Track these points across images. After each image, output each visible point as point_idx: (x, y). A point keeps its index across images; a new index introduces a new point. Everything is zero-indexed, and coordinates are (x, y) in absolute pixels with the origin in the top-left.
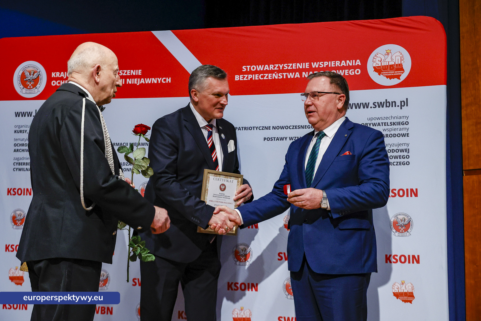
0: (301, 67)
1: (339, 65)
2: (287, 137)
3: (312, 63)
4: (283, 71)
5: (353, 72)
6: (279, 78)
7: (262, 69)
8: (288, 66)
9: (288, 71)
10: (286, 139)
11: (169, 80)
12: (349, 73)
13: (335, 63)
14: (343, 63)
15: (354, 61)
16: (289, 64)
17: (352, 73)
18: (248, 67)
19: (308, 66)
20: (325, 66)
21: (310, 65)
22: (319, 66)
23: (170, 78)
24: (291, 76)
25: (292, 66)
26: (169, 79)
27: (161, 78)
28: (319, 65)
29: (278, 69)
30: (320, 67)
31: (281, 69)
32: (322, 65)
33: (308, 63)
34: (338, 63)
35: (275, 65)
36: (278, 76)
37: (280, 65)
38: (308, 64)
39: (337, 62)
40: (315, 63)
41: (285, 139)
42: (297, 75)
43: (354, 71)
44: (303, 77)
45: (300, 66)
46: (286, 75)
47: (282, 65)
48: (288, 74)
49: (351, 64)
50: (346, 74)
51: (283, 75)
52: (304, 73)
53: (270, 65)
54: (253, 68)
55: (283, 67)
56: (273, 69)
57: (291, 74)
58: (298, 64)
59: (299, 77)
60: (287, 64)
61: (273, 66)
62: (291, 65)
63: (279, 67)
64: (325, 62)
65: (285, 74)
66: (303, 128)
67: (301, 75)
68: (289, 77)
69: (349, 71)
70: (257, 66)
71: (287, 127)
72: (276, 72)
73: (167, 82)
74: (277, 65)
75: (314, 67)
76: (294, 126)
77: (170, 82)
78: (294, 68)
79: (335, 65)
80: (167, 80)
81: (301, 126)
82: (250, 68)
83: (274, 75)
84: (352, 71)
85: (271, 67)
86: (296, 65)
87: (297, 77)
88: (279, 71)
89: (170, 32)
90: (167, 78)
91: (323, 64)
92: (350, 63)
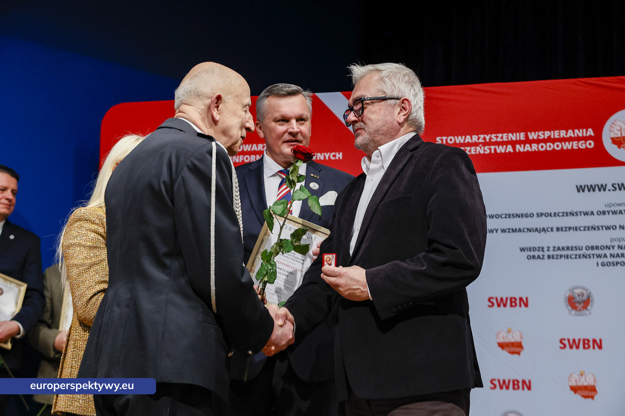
0: (514, 139)
1: (565, 136)
2: (498, 229)
3: (529, 133)
4: (490, 143)
5: (584, 145)
6: (486, 152)
7: (462, 142)
8: (497, 137)
9: (498, 143)
10: (497, 231)
11: (340, 156)
12: (578, 146)
13: (560, 133)
14: (570, 133)
15: (585, 130)
16: (498, 135)
17: (582, 146)
18: (444, 138)
19: (523, 137)
20: (546, 137)
21: (527, 136)
22: (538, 138)
23: (341, 153)
24: (501, 149)
25: (502, 138)
26: (339, 154)
27: (329, 154)
28: (539, 136)
29: (483, 141)
30: (540, 138)
31: (488, 140)
32: (543, 136)
33: (524, 133)
34: (563, 133)
35: (480, 136)
36: (485, 150)
37: (486, 136)
38: (523, 135)
39: (562, 131)
40: (533, 133)
41: (495, 231)
42: (510, 149)
43: (585, 143)
44: (517, 151)
45: (513, 137)
46: (495, 149)
47: (489, 135)
48: (497, 147)
49: (580, 135)
50: (575, 147)
51: (490, 149)
52: (518, 146)
53: (473, 136)
54: (451, 140)
55: (490, 138)
56: (477, 141)
57: (501, 147)
58: (510, 135)
59: (512, 151)
60: (495, 135)
61: (477, 137)
62: (500, 135)
63: (484, 139)
64: (546, 132)
65: (493, 147)
66: (519, 217)
67: (514, 148)
68: (498, 151)
69: (578, 144)
70: (456, 137)
71: (497, 216)
72: (480, 145)
73: (337, 158)
74: (482, 136)
75: (531, 138)
76: (506, 215)
77: (341, 158)
78: (505, 139)
79: (559, 135)
80: (337, 155)
81: (517, 215)
82: (446, 140)
83: (478, 148)
84: (583, 143)
85: (475, 138)
86: (508, 136)
87: (510, 152)
88: (485, 144)
89: (339, 94)
90: (337, 153)
91: (544, 134)
92: (579, 133)
